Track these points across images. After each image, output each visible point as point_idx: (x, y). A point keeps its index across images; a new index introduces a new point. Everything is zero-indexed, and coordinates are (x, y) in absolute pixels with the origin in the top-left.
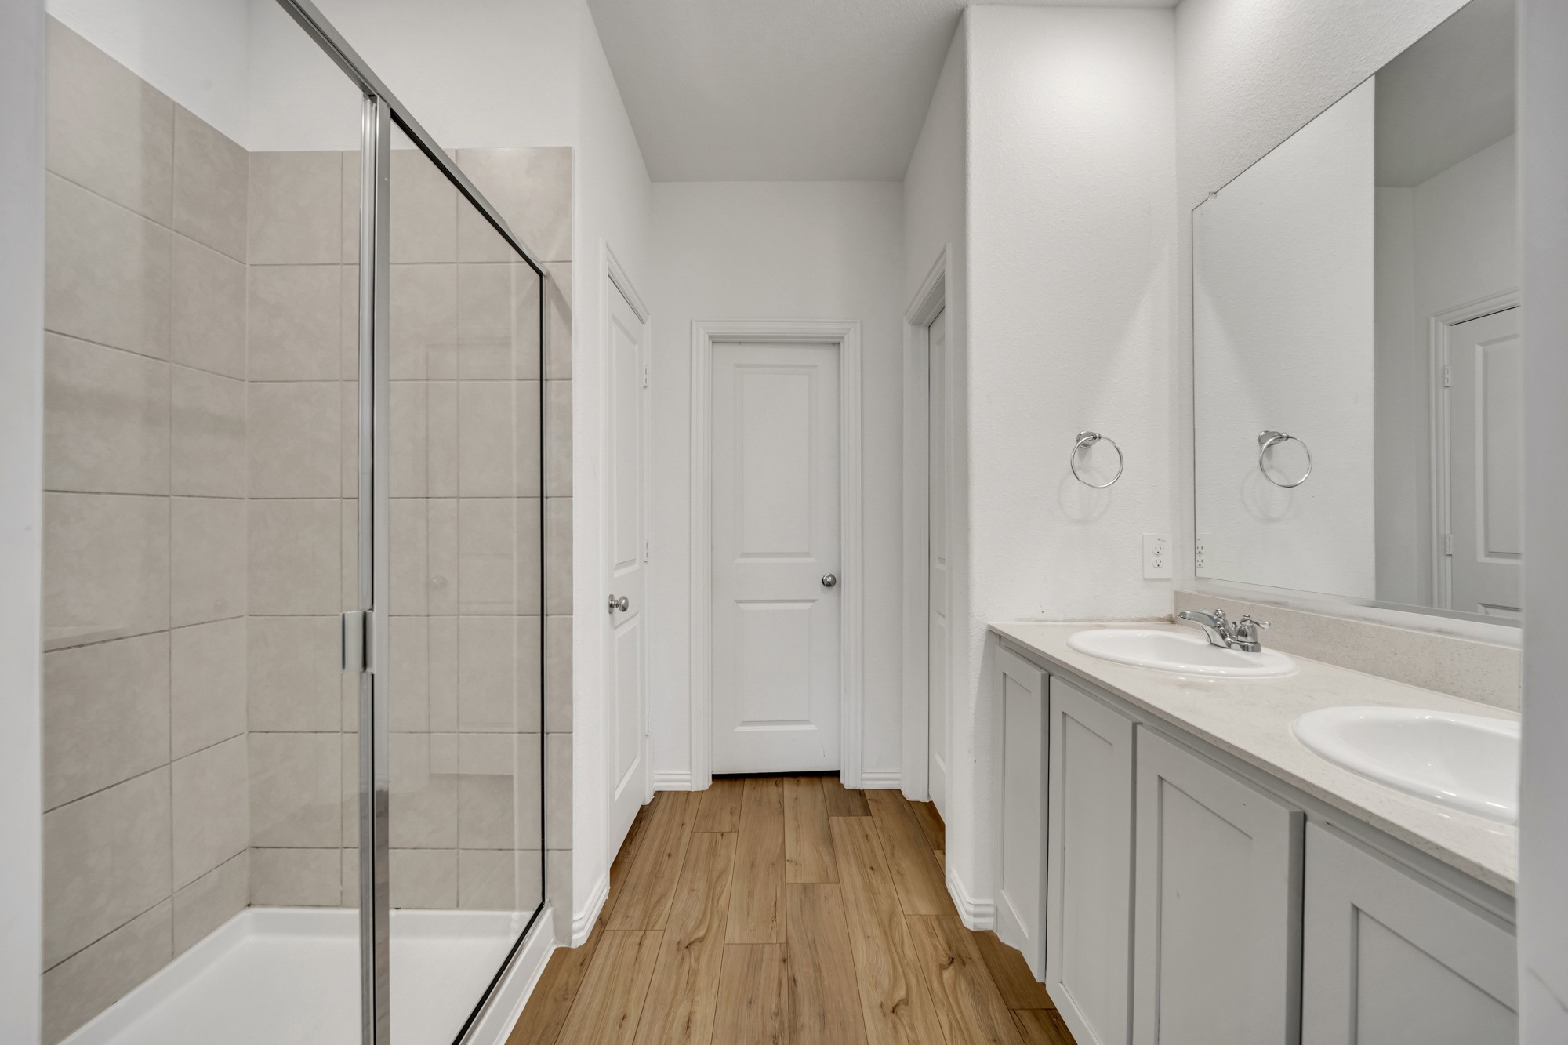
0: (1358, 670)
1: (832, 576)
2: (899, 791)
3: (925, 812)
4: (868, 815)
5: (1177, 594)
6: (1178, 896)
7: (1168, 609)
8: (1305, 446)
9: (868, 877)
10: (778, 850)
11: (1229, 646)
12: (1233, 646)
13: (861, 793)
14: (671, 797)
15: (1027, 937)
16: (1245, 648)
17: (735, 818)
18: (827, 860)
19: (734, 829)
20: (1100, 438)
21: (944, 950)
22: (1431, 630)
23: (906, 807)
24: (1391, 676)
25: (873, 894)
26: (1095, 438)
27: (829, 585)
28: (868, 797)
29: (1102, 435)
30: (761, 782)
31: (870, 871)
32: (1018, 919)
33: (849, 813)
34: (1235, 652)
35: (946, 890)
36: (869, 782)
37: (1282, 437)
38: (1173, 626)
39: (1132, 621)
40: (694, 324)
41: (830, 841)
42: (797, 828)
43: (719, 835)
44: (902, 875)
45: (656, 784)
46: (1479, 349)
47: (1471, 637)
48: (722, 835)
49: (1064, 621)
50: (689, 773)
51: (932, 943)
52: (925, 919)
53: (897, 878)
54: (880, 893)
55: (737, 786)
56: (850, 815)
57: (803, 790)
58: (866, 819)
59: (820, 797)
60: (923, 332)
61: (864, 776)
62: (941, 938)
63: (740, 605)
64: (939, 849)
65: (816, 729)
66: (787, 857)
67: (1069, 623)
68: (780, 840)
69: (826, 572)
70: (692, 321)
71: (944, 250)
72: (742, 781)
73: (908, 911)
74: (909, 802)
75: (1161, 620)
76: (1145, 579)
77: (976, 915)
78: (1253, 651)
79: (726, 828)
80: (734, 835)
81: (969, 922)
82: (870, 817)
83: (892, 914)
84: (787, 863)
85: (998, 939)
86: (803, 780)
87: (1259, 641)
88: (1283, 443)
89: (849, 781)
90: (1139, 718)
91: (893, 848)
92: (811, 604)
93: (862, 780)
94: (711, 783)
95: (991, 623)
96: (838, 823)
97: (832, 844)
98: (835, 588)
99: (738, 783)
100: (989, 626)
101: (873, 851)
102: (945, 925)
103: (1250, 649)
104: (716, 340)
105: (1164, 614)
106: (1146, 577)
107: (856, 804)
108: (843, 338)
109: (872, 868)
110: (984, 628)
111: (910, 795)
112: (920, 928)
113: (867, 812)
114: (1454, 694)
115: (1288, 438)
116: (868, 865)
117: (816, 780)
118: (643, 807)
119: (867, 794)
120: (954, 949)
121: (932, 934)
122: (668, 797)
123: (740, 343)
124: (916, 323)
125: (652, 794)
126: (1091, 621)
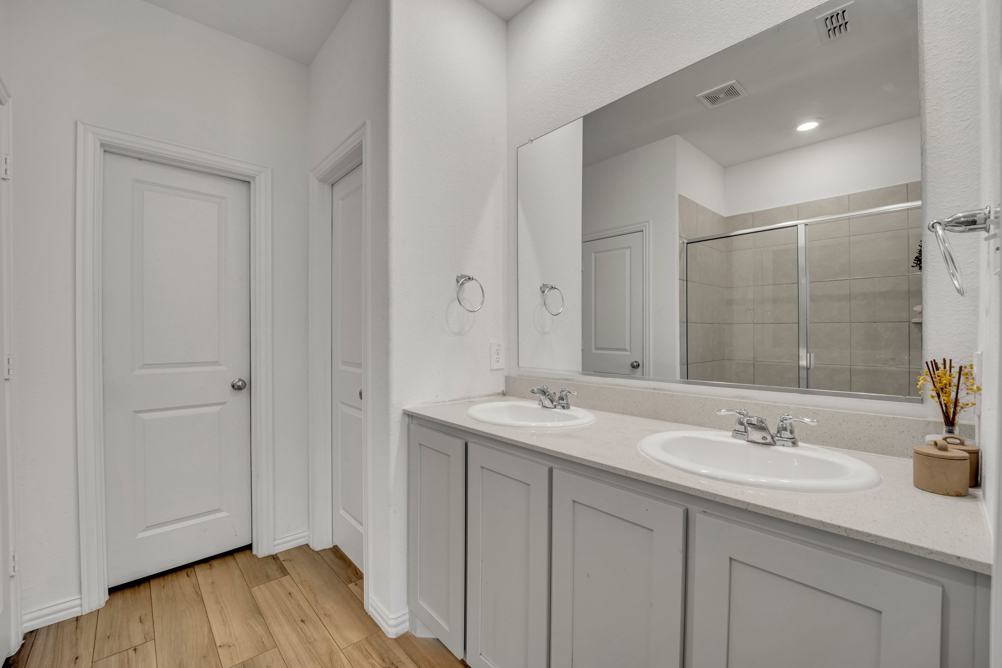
0: (615, 413)
1: (240, 380)
2: (307, 545)
3: (332, 556)
4: (285, 575)
5: (507, 378)
6: (589, 576)
7: (501, 388)
8: (561, 294)
9: (302, 630)
10: (206, 640)
11: (555, 407)
12: (557, 406)
13: (274, 557)
14: (52, 632)
15: (448, 630)
16: (563, 407)
17: (148, 625)
18: (260, 630)
19: (149, 637)
20: (473, 279)
21: (380, 665)
22: (650, 389)
23: (316, 557)
24: (632, 414)
25: (310, 643)
26: (469, 279)
27: (239, 388)
28: (281, 559)
29: (474, 278)
30: (169, 578)
31: (302, 624)
32: (436, 618)
33: (268, 578)
34: (559, 410)
35: (367, 614)
36: (281, 546)
37: (553, 288)
38: (506, 398)
39: (485, 396)
40: (80, 127)
41: (257, 611)
42: (221, 611)
43: (131, 652)
44: (329, 616)
45: (25, 625)
46: (593, 255)
47: (669, 391)
48: (135, 650)
49: (449, 401)
50: (79, 597)
51: (369, 663)
52: (358, 646)
53: (326, 620)
54: (315, 640)
55: (143, 591)
56: (270, 581)
57: (218, 569)
58: (285, 580)
59: (237, 573)
60: (327, 188)
61: (276, 542)
62: (374, 656)
63: (141, 415)
64: (351, 583)
65: (228, 514)
66: (218, 644)
67: (452, 402)
68: (206, 629)
69: (236, 377)
70: (76, 123)
71: (364, 124)
72: (147, 584)
73: (343, 645)
74: (317, 552)
75: (499, 394)
76: (491, 370)
77: (396, 626)
78: (567, 409)
79: (137, 640)
80: (150, 644)
81: (392, 632)
82: (288, 576)
83: (331, 654)
84: (220, 650)
85: (414, 637)
86: (215, 563)
87: (569, 403)
88: (553, 291)
89: (261, 550)
90: (551, 464)
91: (315, 596)
92: (220, 407)
93: (274, 546)
94: (107, 597)
95: (404, 408)
96: (261, 592)
97: (260, 614)
98: (245, 391)
99: (142, 588)
100: (404, 410)
101: (299, 605)
102: (374, 643)
103: (566, 407)
104: (108, 150)
105: (500, 391)
106: (492, 368)
107: (272, 569)
108: (254, 178)
109: (302, 621)
110: (401, 412)
111: (317, 546)
112: (356, 655)
113: (284, 572)
114: (663, 420)
115: (555, 288)
116: (298, 619)
117: (229, 559)
118: (8, 660)
119: (280, 556)
120: (386, 660)
121: (367, 656)
122: (48, 635)
123: (140, 159)
124: (323, 180)
125: (21, 638)
126: (464, 399)
